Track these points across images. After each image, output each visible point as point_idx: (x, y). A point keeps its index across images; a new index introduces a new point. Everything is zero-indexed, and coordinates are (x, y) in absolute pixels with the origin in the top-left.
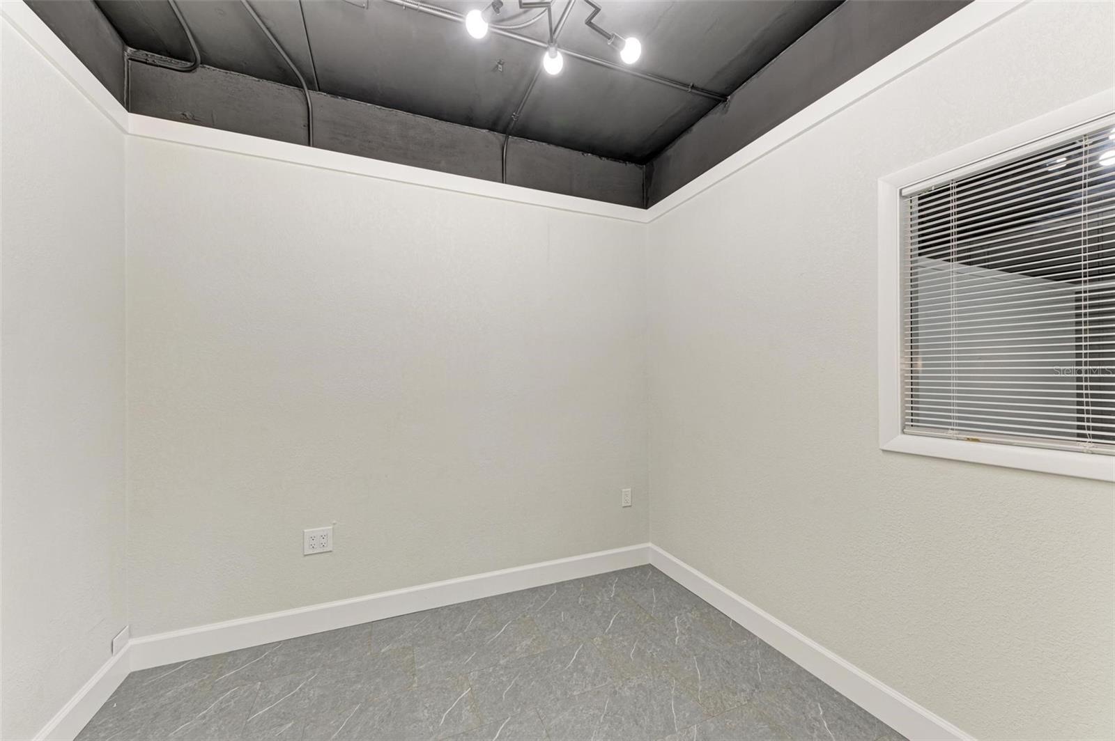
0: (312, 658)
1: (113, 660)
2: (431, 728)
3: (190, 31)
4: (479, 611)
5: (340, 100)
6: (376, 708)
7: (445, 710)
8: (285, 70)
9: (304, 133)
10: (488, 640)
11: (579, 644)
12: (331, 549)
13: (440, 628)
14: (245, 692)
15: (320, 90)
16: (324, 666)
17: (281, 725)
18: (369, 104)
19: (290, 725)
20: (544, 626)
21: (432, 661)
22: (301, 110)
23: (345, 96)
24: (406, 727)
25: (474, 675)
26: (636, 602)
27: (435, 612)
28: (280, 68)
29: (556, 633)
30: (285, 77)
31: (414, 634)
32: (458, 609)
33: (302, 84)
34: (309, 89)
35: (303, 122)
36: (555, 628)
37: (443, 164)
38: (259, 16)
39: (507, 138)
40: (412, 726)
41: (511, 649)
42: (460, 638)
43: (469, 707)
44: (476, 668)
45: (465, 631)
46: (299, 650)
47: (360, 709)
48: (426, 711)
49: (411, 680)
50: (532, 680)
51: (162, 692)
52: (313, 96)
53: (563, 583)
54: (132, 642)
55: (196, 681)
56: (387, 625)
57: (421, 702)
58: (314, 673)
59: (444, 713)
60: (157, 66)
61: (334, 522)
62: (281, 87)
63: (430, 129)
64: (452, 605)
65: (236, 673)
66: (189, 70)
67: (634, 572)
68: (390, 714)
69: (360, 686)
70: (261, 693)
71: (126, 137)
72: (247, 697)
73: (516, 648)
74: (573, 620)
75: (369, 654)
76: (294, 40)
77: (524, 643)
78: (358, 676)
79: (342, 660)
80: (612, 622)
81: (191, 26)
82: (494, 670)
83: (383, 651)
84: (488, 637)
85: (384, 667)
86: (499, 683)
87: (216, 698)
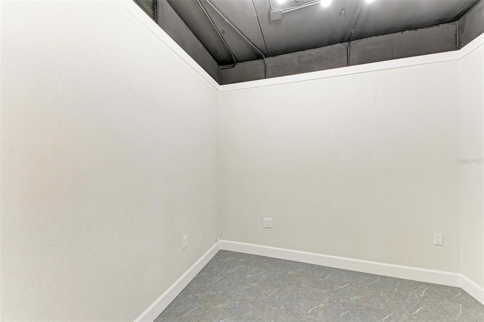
0: (265, 265)
1: (216, 244)
2: (304, 312)
3: (233, 54)
4: (333, 273)
5: (276, 57)
6: (284, 293)
7: (311, 308)
8: (258, 55)
9: (263, 75)
10: (336, 288)
11: (391, 312)
12: (272, 227)
13: (313, 273)
14: (245, 267)
15: (269, 57)
16: (268, 269)
17: (254, 283)
18: (286, 55)
19: (256, 284)
20: (369, 294)
21: (308, 285)
22: (263, 66)
23: (278, 55)
24: (295, 306)
25: (327, 299)
26: (442, 307)
27: (312, 265)
28: (256, 55)
29: (376, 301)
30: (258, 57)
31: (302, 271)
32: (323, 268)
33: (263, 57)
34: (265, 58)
35: (263, 71)
36: (375, 298)
37: (316, 68)
38: (249, 40)
39: (350, 43)
40: (297, 307)
41: (347, 297)
42: (322, 281)
43: (322, 312)
44: (328, 297)
45: (325, 279)
46: (261, 260)
47: (278, 290)
48: (303, 304)
49: (298, 289)
50: (357, 316)
51: (226, 258)
52: (266, 60)
53: (385, 277)
54: (221, 241)
55: (234, 258)
56: (292, 263)
57: (302, 299)
58: (265, 270)
59: (311, 309)
60: (226, 69)
61: (273, 217)
62: (257, 61)
63: (311, 54)
64: (320, 266)
65: (244, 260)
66: (233, 67)
67: (444, 289)
68: (289, 298)
69: (279, 282)
70: (250, 270)
71: (220, 93)
72: (246, 269)
73: (350, 297)
74: (389, 298)
75: (284, 271)
76: (260, 43)
77: (355, 297)
78: (279, 278)
79: (274, 270)
80: (418, 310)
81: (233, 53)
82: (337, 302)
83: (289, 272)
84: (335, 286)
85: (289, 279)
86: (339, 309)
87: (238, 266)
